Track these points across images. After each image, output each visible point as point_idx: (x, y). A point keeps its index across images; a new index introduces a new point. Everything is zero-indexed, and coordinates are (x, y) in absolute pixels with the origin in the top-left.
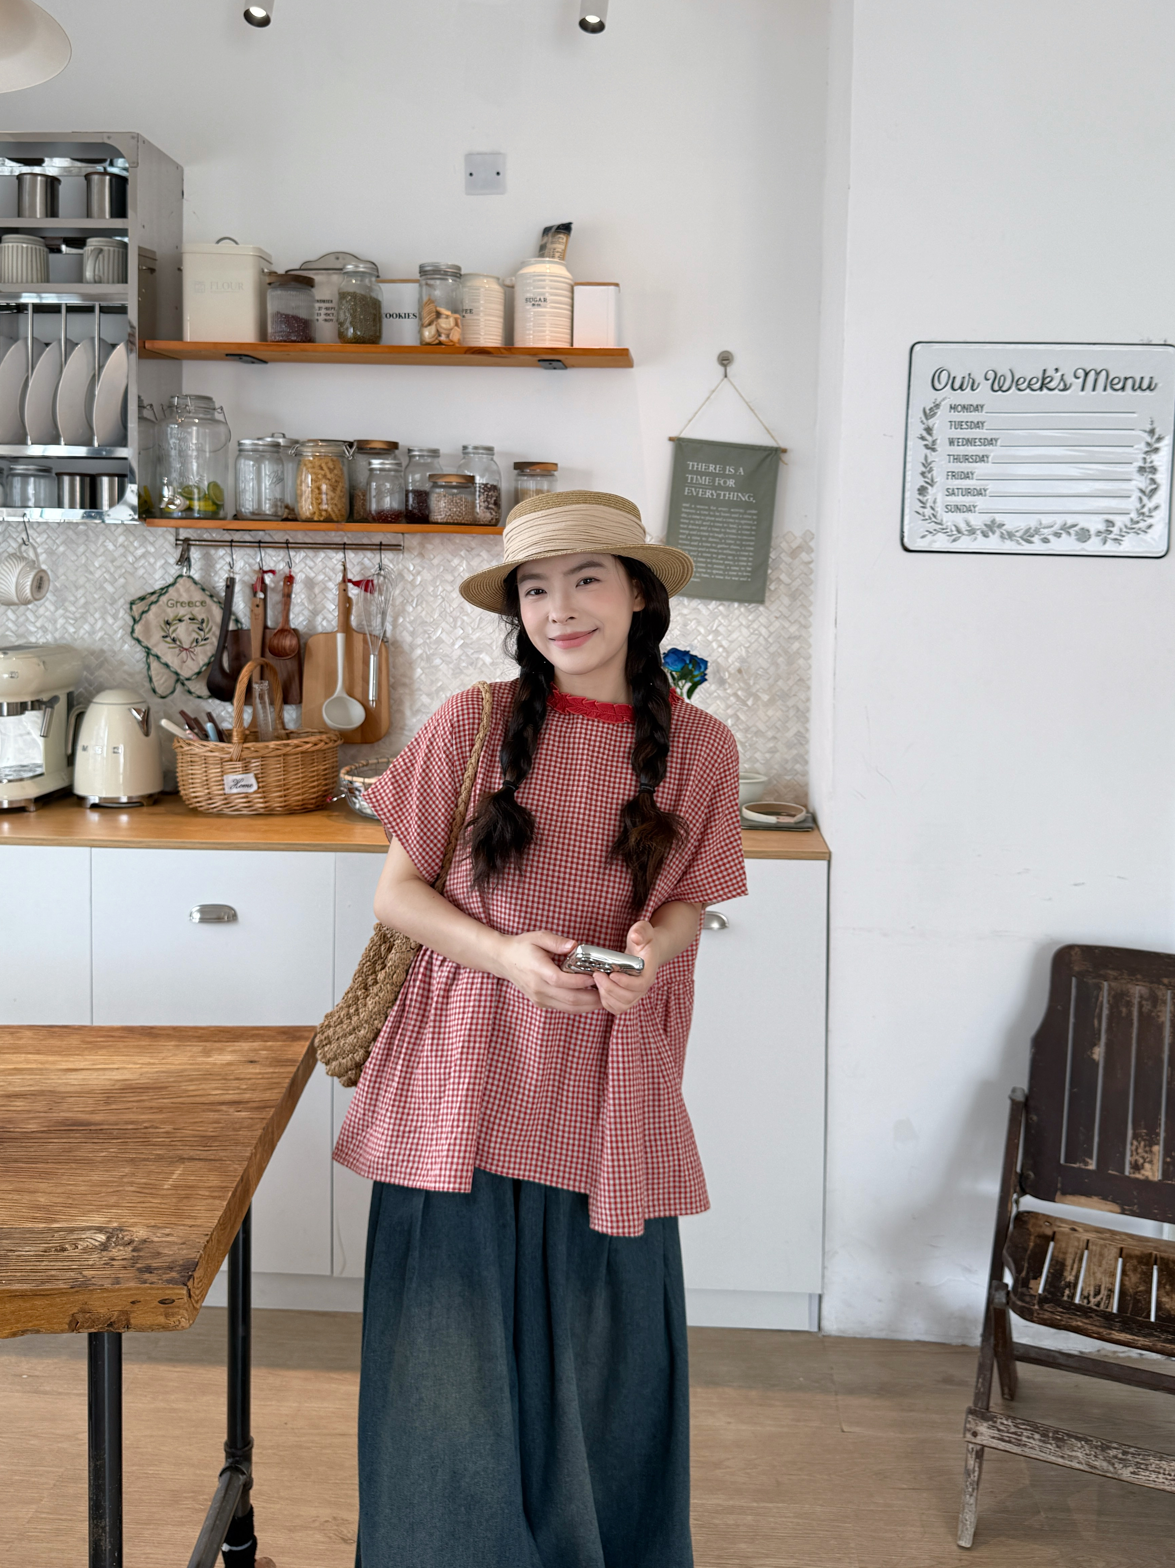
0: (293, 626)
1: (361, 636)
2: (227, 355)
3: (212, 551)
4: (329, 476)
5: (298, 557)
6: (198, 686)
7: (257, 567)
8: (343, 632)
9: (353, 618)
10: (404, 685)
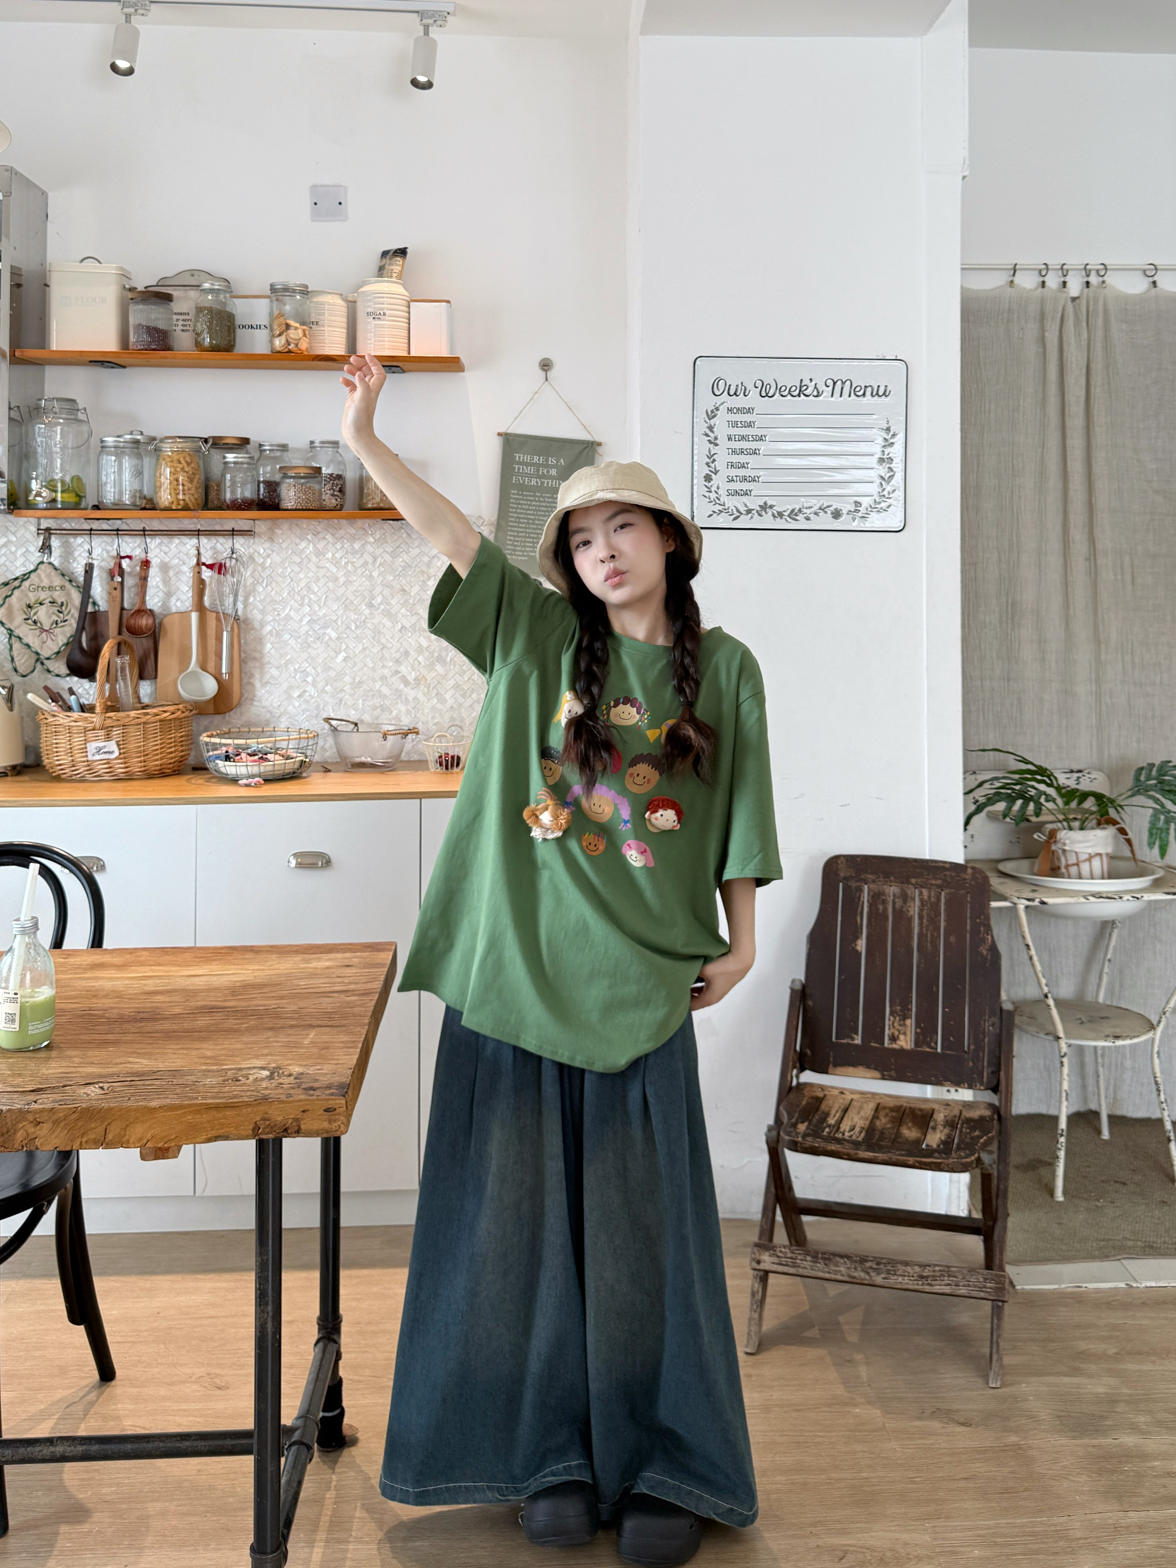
0: (149, 607)
1: (214, 614)
2: (90, 362)
3: (72, 540)
4: (187, 469)
5: (154, 543)
6: (57, 665)
7: (114, 553)
8: (197, 611)
9: (206, 598)
10: (255, 659)
